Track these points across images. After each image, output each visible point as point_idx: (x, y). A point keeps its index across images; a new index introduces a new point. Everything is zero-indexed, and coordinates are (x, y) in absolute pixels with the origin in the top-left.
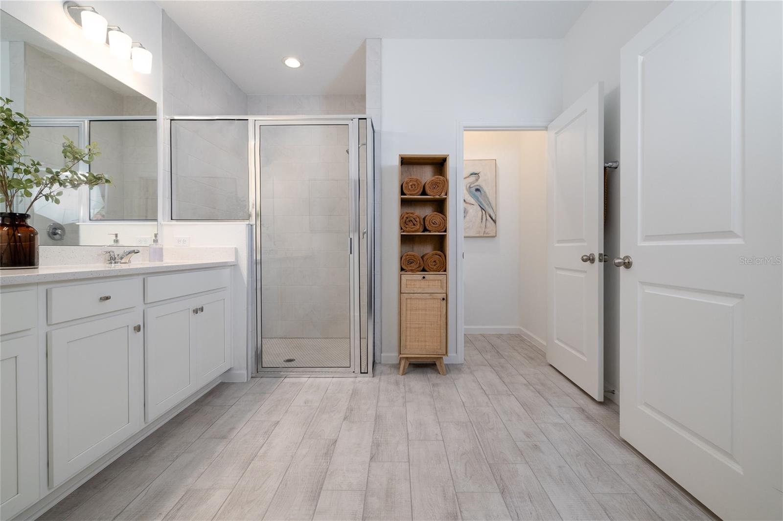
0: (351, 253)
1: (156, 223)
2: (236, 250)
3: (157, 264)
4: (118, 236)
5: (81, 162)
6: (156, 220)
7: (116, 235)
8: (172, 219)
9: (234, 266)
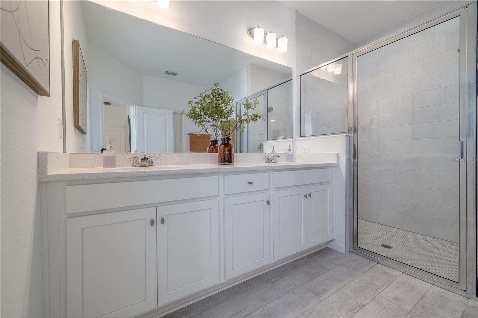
0: (462, 157)
1: (292, 139)
2: (338, 155)
3: (290, 164)
4: (274, 147)
5: (251, 109)
6: (292, 138)
7: (273, 147)
8: (301, 136)
9: (336, 166)
